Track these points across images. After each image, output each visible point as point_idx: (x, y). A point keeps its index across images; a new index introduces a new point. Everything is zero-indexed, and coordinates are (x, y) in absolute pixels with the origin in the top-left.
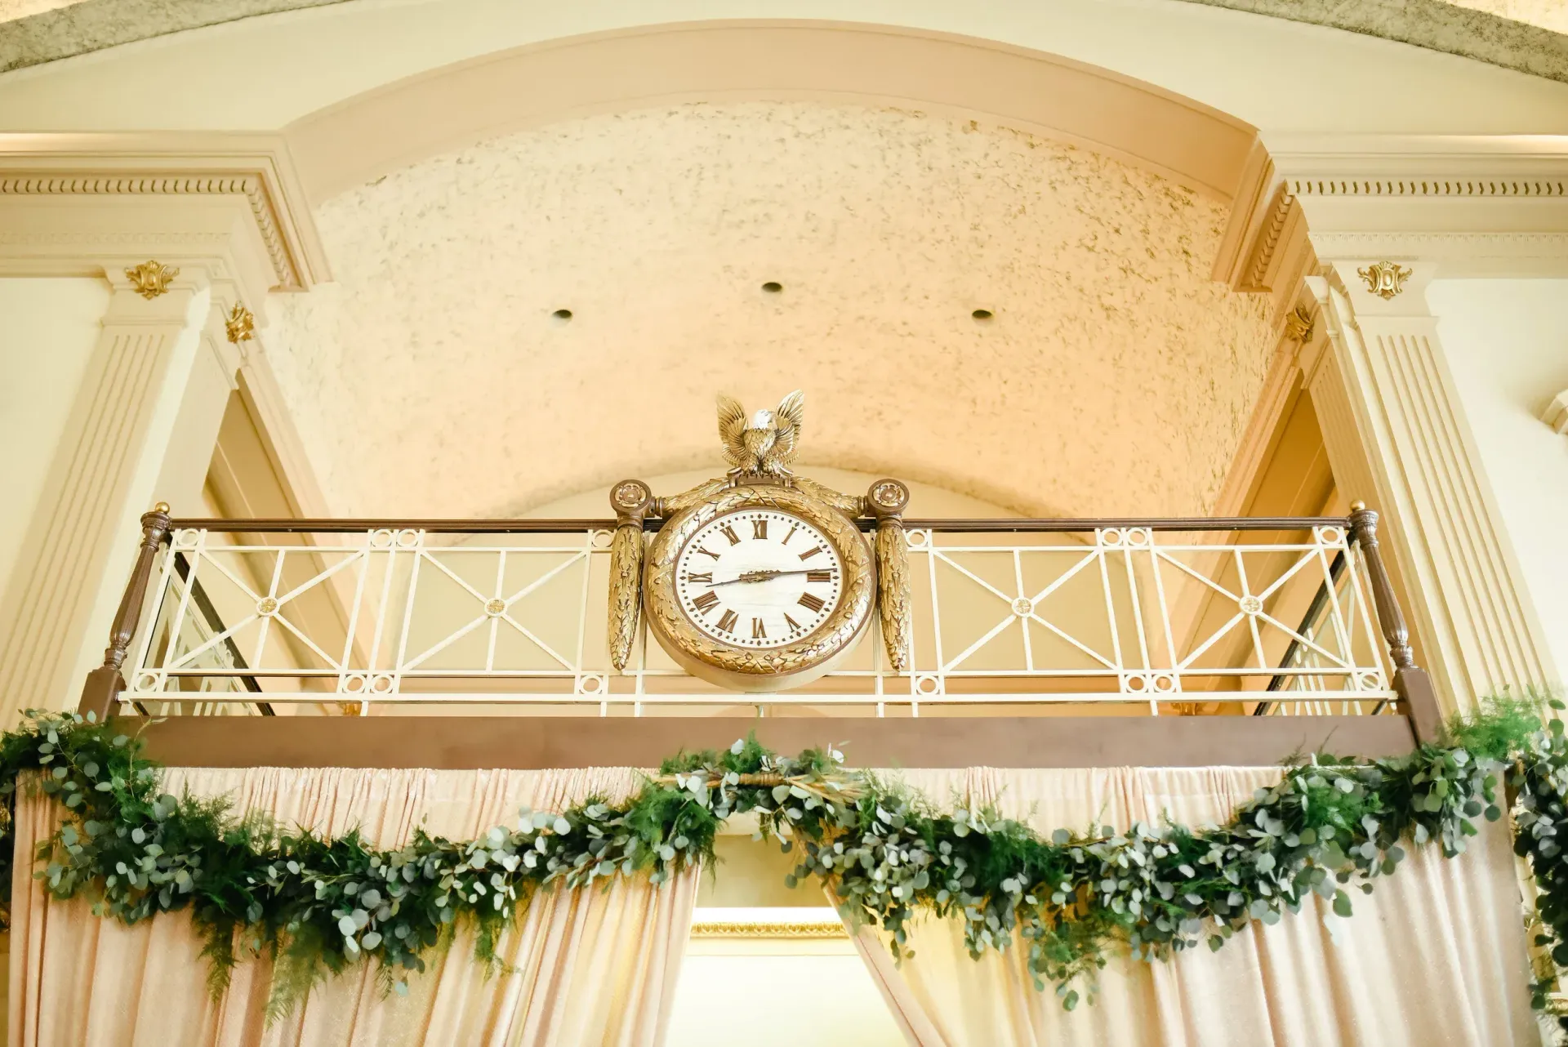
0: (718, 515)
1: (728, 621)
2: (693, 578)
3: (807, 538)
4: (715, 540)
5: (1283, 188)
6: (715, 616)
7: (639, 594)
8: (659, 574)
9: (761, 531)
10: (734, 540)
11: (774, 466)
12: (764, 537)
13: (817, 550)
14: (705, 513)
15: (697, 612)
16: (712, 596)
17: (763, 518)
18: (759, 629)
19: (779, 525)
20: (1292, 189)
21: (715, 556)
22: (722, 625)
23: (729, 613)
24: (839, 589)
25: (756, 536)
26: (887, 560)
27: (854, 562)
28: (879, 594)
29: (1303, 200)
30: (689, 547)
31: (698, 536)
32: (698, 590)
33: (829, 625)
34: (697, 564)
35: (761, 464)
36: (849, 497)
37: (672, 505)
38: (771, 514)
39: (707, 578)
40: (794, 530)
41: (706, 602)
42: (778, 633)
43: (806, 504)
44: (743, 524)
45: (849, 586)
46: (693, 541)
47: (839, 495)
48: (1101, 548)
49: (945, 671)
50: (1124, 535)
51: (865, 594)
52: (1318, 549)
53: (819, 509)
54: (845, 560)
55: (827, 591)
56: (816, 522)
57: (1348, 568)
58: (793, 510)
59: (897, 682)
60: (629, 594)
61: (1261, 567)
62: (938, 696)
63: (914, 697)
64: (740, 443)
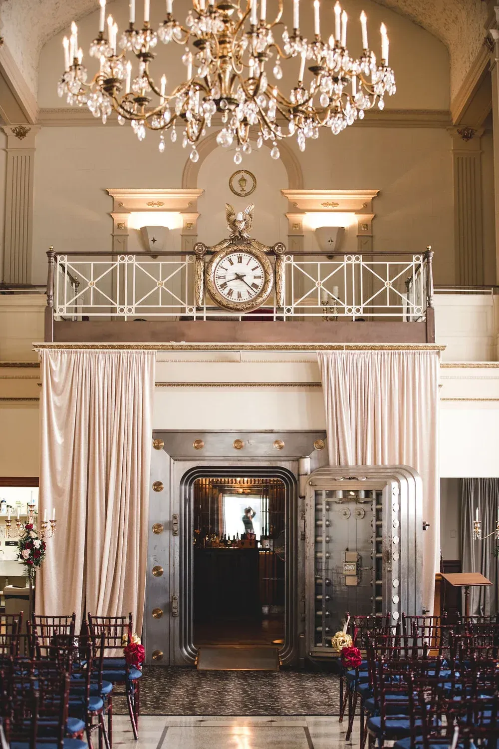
0: (227, 254)
1: (230, 293)
2: (219, 277)
3: (254, 263)
4: (226, 263)
6: (226, 291)
7: (204, 283)
8: (210, 277)
9: (240, 260)
10: (232, 264)
11: (245, 235)
12: (241, 262)
13: (257, 267)
14: (224, 253)
15: (221, 289)
16: (225, 284)
17: (241, 256)
18: (239, 296)
19: (246, 257)
21: (226, 270)
22: (228, 294)
23: (231, 290)
24: (263, 281)
25: (239, 262)
26: (278, 272)
27: (268, 274)
28: (275, 283)
30: (218, 266)
31: (221, 262)
32: (221, 282)
33: (260, 295)
34: (221, 272)
35: (240, 233)
36: (268, 247)
37: (213, 250)
38: (243, 254)
39: (224, 277)
40: (250, 260)
41: (224, 286)
42: (245, 298)
43: (254, 251)
44: (234, 257)
45: (266, 282)
46: (219, 264)
47: (264, 246)
48: (345, 263)
49: (294, 306)
50: (353, 258)
51: (271, 284)
52: (413, 263)
53: (258, 253)
54: (266, 272)
55: (260, 282)
56: (257, 257)
57: (422, 269)
58: (250, 253)
59: (280, 309)
60: (201, 284)
61: (395, 270)
62: (292, 314)
63: (285, 315)
64: (233, 224)
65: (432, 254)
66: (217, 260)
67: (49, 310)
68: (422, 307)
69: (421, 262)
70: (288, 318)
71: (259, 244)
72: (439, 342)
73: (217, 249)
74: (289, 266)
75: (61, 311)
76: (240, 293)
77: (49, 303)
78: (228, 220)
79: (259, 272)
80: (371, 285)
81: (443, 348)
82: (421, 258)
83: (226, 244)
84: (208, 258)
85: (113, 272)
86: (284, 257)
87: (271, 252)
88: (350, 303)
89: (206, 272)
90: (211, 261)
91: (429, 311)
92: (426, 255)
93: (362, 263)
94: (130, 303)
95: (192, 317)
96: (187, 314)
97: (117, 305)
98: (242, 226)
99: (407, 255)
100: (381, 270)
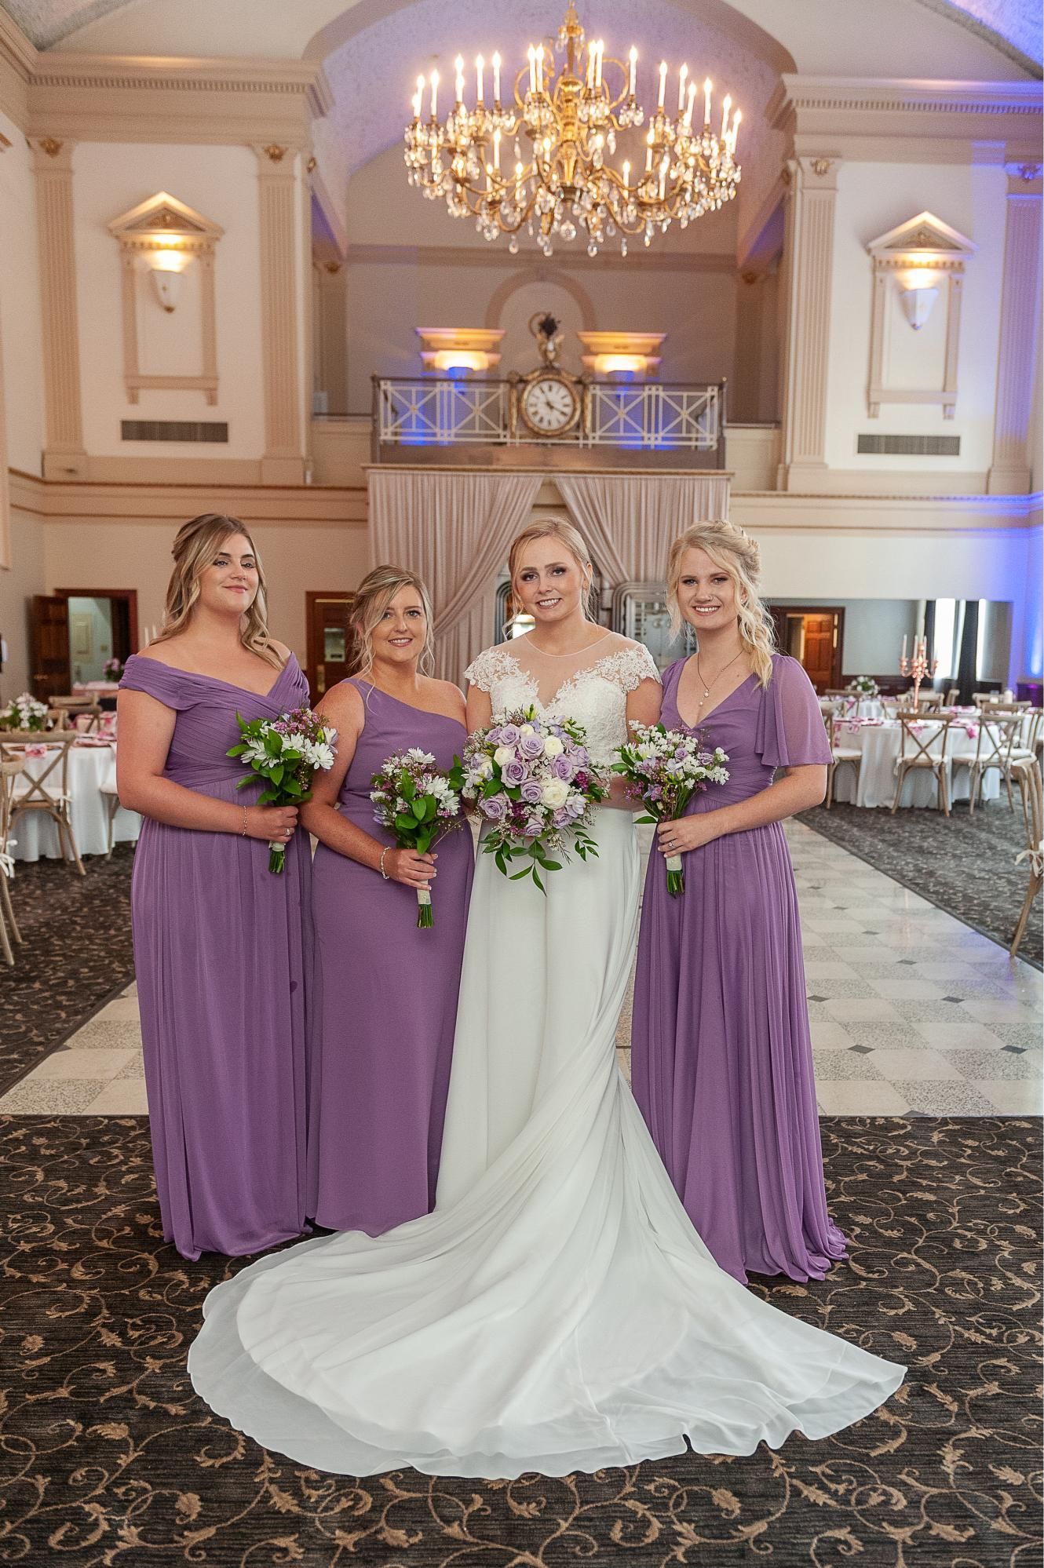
0: (539, 382)
1: (541, 420)
2: (531, 405)
3: (563, 392)
4: (537, 391)
5: (790, 102)
6: (537, 418)
7: (518, 410)
8: (523, 405)
9: (550, 389)
10: (543, 392)
11: (556, 365)
12: (551, 391)
13: (566, 396)
14: (534, 383)
15: (533, 417)
16: (537, 411)
17: (551, 384)
18: (550, 423)
19: (556, 386)
20: (794, 104)
21: (538, 398)
22: (539, 421)
23: (542, 417)
24: (572, 409)
26: (585, 401)
27: (576, 402)
28: (582, 411)
29: (799, 110)
30: (530, 395)
31: (533, 390)
32: (533, 409)
34: (532, 400)
35: (551, 362)
36: (576, 377)
37: (526, 378)
38: (554, 383)
39: (536, 405)
40: (560, 388)
41: (536, 413)
42: (555, 425)
43: (563, 380)
44: (545, 386)
45: (574, 410)
46: (532, 392)
47: (573, 376)
48: (646, 393)
49: (598, 433)
50: (654, 388)
51: (578, 413)
52: (708, 394)
53: (567, 382)
54: (574, 401)
55: (568, 410)
56: (566, 386)
57: (715, 400)
58: (559, 382)
59: (586, 437)
60: (514, 411)
61: (691, 401)
62: (597, 442)
63: (590, 442)
64: (545, 353)
65: (726, 385)
66: (529, 387)
67: (375, 433)
68: (715, 436)
69: (715, 393)
70: (593, 445)
71: (568, 373)
72: (728, 469)
73: (530, 377)
74: (594, 396)
75: (386, 435)
76: (553, 420)
77: (374, 428)
78: (540, 349)
79: (568, 400)
80: (670, 414)
81: (733, 474)
82: (716, 389)
83: (537, 374)
84: (521, 386)
85: (434, 397)
86: (591, 387)
87: (579, 382)
88: (649, 431)
89: (519, 400)
90: (524, 389)
91: (721, 440)
92: (721, 387)
93: (662, 394)
94: (449, 428)
95: (505, 443)
96: (502, 440)
97: (437, 430)
98: (551, 356)
99: (703, 387)
100: (679, 400)
